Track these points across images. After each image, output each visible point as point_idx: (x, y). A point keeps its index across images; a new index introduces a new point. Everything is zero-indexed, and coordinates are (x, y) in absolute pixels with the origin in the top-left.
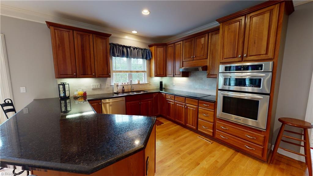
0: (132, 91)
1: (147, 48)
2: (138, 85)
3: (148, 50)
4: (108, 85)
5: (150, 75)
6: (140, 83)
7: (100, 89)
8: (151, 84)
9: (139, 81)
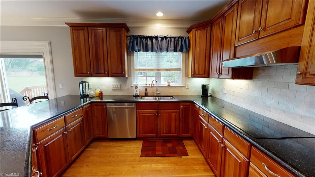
0: (157, 95)
1: (184, 34)
2: (167, 88)
3: (185, 38)
4: (128, 85)
5: (186, 75)
6: (171, 86)
7: (120, 89)
8: (189, 87)
9: (169, 82)
